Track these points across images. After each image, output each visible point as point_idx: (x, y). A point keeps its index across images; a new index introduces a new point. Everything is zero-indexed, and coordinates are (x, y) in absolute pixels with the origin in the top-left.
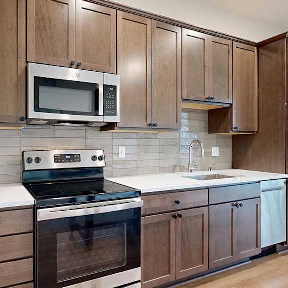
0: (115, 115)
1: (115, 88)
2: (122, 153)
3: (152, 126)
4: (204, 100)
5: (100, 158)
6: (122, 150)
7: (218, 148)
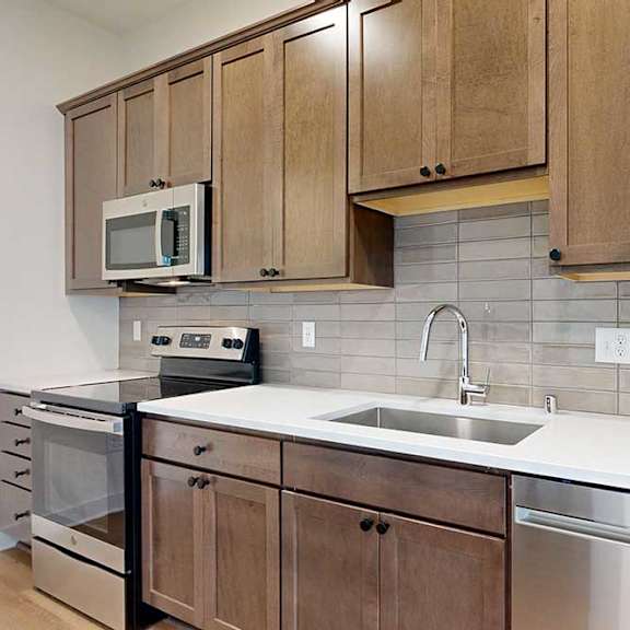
0: (189, 260)
1: (188, 209)
2: (309, 335)
3: (270, 276)
4: (421, 179)
5: (238, 344)
6: (308, 329)
7: (627, 334)
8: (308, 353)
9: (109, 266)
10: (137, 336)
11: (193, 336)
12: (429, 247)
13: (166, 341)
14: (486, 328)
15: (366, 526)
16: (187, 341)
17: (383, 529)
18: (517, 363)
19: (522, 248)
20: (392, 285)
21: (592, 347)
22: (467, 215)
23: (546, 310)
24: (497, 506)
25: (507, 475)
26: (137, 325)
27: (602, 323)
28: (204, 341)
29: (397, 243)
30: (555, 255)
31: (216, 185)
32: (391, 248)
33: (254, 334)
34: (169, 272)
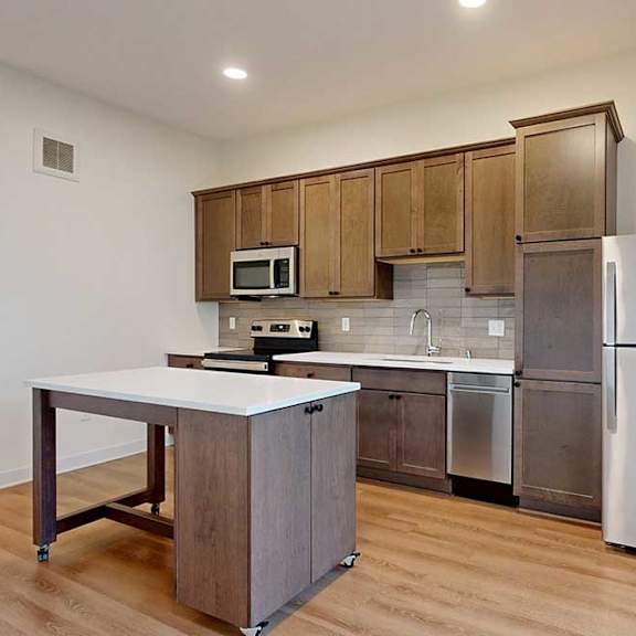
0: (288, 286)
1: (288, 260)
2: (346, 325)
3: (334, 294)
4: (410, 253)
5: (307, 329)
6: (346, 321)
7: (502, 323)
8: (346, 334)
9: (235, 287)
10: (232, 326)
11: (278, 326)
12: (410, 280)
13: (260, 329)
14: (440, 320)
15: (391, 397)
16: (275, 328)
17: (398, 397)
18: (453, 336)
19: (456, 283)
20: (392, 299)
21: (487, 329)
22: (430, 266)
23: (468, 312)
24: (442, 384)
25: (445, 373)
26: (232, 320)
27: (492, 318)
28: (286, 328)
29: (395, 278)
30: (467, 290)
31: (301, 247)
32: (392, 280)
33: (315, 324)
34: (277, 291)
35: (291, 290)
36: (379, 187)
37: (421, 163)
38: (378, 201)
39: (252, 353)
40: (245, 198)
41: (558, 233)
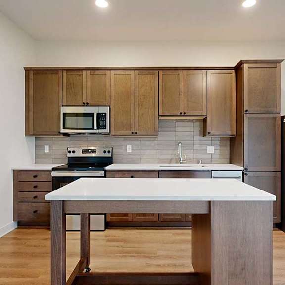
0: (106, 128)
1: (106, 114)
2: (129, 149)
4: (179, 115)
5: (108, 152)
6: (129, 147)
7: (213, 147)
8: (129, 154)
9: (64, 128)
10: (47, 151)
13: (73, 152)
16: (85, 152)
18: (190, 154)
21: (207, 150)
23: (197, 143)
26: (46, 147)
27: (209, 145)
28: (93, 151)
30: (209, 133)
33: (112, 149)
34: (98, 131)
35: (107, 130)
36: (161, 81)
37: (185, 72)
38: (161, 87)
39: (67, 166)
40: (69, 76)
41: (263, 110)
